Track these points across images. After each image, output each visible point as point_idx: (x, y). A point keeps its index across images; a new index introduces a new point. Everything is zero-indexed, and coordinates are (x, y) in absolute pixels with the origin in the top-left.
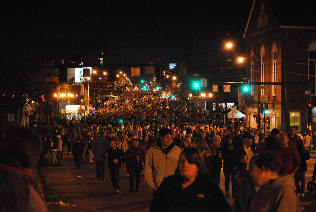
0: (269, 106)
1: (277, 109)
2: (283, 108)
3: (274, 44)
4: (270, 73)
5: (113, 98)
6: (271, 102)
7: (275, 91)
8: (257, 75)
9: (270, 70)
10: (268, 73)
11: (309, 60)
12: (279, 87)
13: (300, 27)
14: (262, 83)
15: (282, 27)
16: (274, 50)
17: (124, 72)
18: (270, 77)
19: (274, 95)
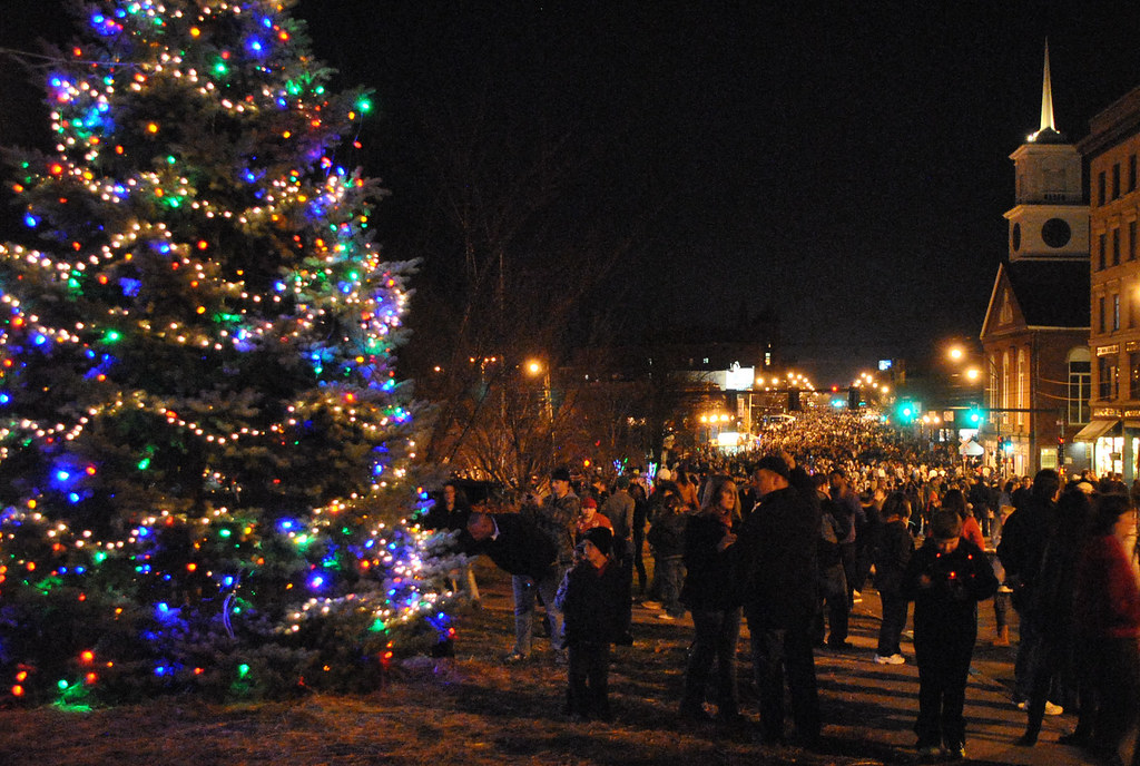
0: (1012, 439)
1: (1024, 444)
2: (1031, 442)
3: (1021, 351)
4: (1015, 394)
5: (786, 419)
6: (1016, 433)
7: (1022, 419)
8: (999, 395)
9: (1015, 389)
10: (1014, 393)
11: (1070, 374)
12: (1027, 415)
13: (1057, 328)
14: (1006, 410)
15: (1029, 327)
16: (1021, 359)
17: (805, 376)
18: (1015, 400)
19: (1020, 423)
